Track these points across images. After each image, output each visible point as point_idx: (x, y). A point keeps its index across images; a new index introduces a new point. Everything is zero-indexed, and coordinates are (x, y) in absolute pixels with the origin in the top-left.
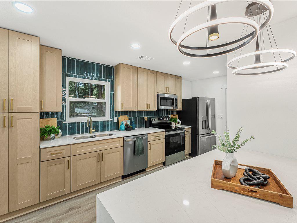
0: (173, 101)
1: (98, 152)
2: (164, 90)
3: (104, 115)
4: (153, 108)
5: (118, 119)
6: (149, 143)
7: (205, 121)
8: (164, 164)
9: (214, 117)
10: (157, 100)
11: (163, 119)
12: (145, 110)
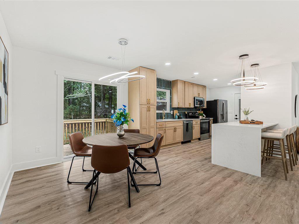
0: (201, 102)
1: (174, 127)
2: (197, 95)
3: (166, 110)
4: (192, 106)
5: (173, 112)
6: (193, 125)
7: (222, 115)
8: (199, 139)
9: (227, 113)
10: (194, 101)
11: (195, 114)
12: (189, 107)
